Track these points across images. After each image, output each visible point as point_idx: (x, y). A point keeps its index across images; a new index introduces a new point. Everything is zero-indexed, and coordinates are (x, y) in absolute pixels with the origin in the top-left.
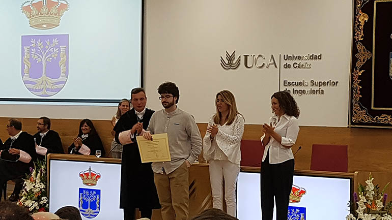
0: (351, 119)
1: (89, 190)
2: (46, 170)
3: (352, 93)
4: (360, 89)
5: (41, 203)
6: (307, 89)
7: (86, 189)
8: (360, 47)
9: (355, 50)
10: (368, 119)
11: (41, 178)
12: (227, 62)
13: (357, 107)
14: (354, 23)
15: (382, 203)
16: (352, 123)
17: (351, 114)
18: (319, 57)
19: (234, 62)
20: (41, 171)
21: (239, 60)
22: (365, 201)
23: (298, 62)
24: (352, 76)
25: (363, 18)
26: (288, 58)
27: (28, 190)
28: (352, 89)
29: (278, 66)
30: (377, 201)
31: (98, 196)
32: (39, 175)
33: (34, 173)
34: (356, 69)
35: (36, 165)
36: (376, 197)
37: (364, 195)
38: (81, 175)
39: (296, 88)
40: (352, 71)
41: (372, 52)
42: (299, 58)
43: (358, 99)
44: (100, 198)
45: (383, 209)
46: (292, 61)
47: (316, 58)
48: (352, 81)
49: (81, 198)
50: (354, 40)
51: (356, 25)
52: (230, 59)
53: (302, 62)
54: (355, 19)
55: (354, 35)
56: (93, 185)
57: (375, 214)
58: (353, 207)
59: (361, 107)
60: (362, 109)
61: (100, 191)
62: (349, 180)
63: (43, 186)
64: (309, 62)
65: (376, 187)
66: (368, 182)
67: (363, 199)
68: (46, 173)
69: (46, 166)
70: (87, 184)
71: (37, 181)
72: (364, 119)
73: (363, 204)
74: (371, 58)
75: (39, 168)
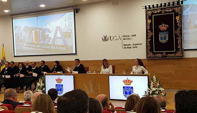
0: (147, 56)
1: (59, 85)
2: (44, 79)
3: (147, 47)
4: (150, 46)
5: (43, 90)
6: (132, 47)
7: (58, 85)
8: (149, 31)
9: (147, 32)
10: (152, 56)
11: (42, 82)
12: (104, 39)
13: (149, 51)
14: (146, 23)
15: (159, 84)
16: (148, 57)
17: (147, 54)
18: (135, 35)
19: (106, 39)
20: (42, 79)
21: (108, 38)
22: (153, 83)
23: (128, 37)
24: (147, 41)
25: (149, 21)
26: (125, 36)
27: (38, 86)
28: (147, 45)
29: (121, 39)
30: (157, 83)
31: (62, 87)
32: (42, 80)
33: (40, 80)
34: (148, 39)
35: (41, 77)
36: (157, 82)
37: (153, 81)
38: (56, 80)
39: (128, 46)
40: (147, 39)
41: (153, 33)
42: (128, 36)
43: (149, 49)
44: (63, 87)
45: (159, 86)
46: (126, 37)
47: (134, 36)
48: (147, 43)
49: (56, 88)
50: (147, 29)
51: (147, 24)
52: (105, 37)
53: (129, 37)
54: (146, 22)
55: (146, 27)
56: (60, 83)
57: (157, 88)
58: (149, 86)
59: (150, 52)
60: (151, 52)
61: (63, 85)
62: (147, 77)
63: (43, 84)
64: (132, 37)
65: (156, 78)
66: (154, 77)
67: (152, 83)
68: (44, 80)
69: (44, 77)
70: (58, 83)
71: (41, 83)
72: (151, 56)
73: (152, 84)
74: (153, 35)
75: (41, 78)
